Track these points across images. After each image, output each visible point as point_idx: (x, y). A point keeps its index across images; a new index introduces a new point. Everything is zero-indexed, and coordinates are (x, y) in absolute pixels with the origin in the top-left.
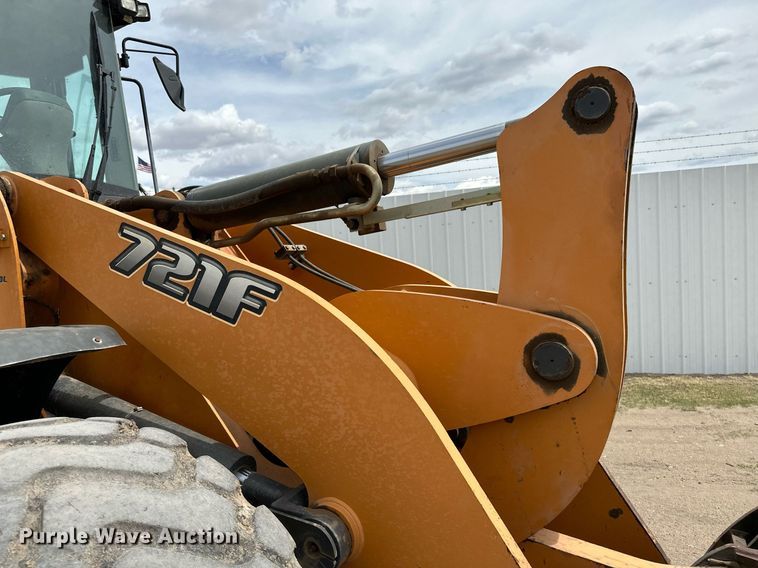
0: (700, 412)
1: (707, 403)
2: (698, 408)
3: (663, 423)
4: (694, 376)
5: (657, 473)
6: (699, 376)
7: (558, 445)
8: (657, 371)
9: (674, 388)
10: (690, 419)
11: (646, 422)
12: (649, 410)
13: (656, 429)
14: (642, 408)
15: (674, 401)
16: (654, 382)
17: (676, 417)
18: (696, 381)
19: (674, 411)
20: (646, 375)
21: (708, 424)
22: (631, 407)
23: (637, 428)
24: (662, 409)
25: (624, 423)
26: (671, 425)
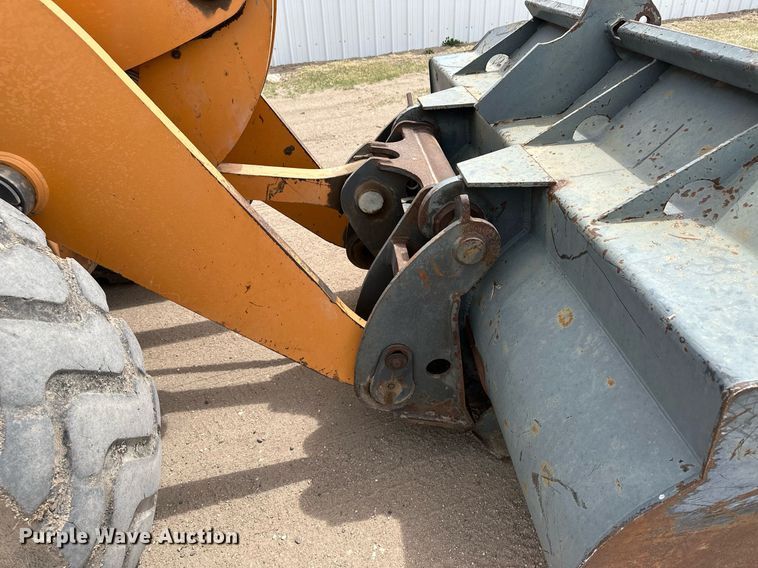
0: (357, 89)
1: (362, 81)
2: (355, 86)
3: (330, 103)
4: (352, 59)
5: (326, 143)
6: (356, 59)
7: (226, 74)
8: (322, 59)
9: (337, 72)
10: (351, 96)
11: (317, 104)
12: (317, 94)
13: (323, 108)
14: (312, 92)
15: (337, 82)
16: (320, 68)
17: (338, 96)
18: (353, 63)
19: (338, 91)
20: (313, 63)
21: (363, 98)
22: (303, 92)
23: (309, 110)
24: (328, 91)
25: (298, 108)
26: (336, 102)
